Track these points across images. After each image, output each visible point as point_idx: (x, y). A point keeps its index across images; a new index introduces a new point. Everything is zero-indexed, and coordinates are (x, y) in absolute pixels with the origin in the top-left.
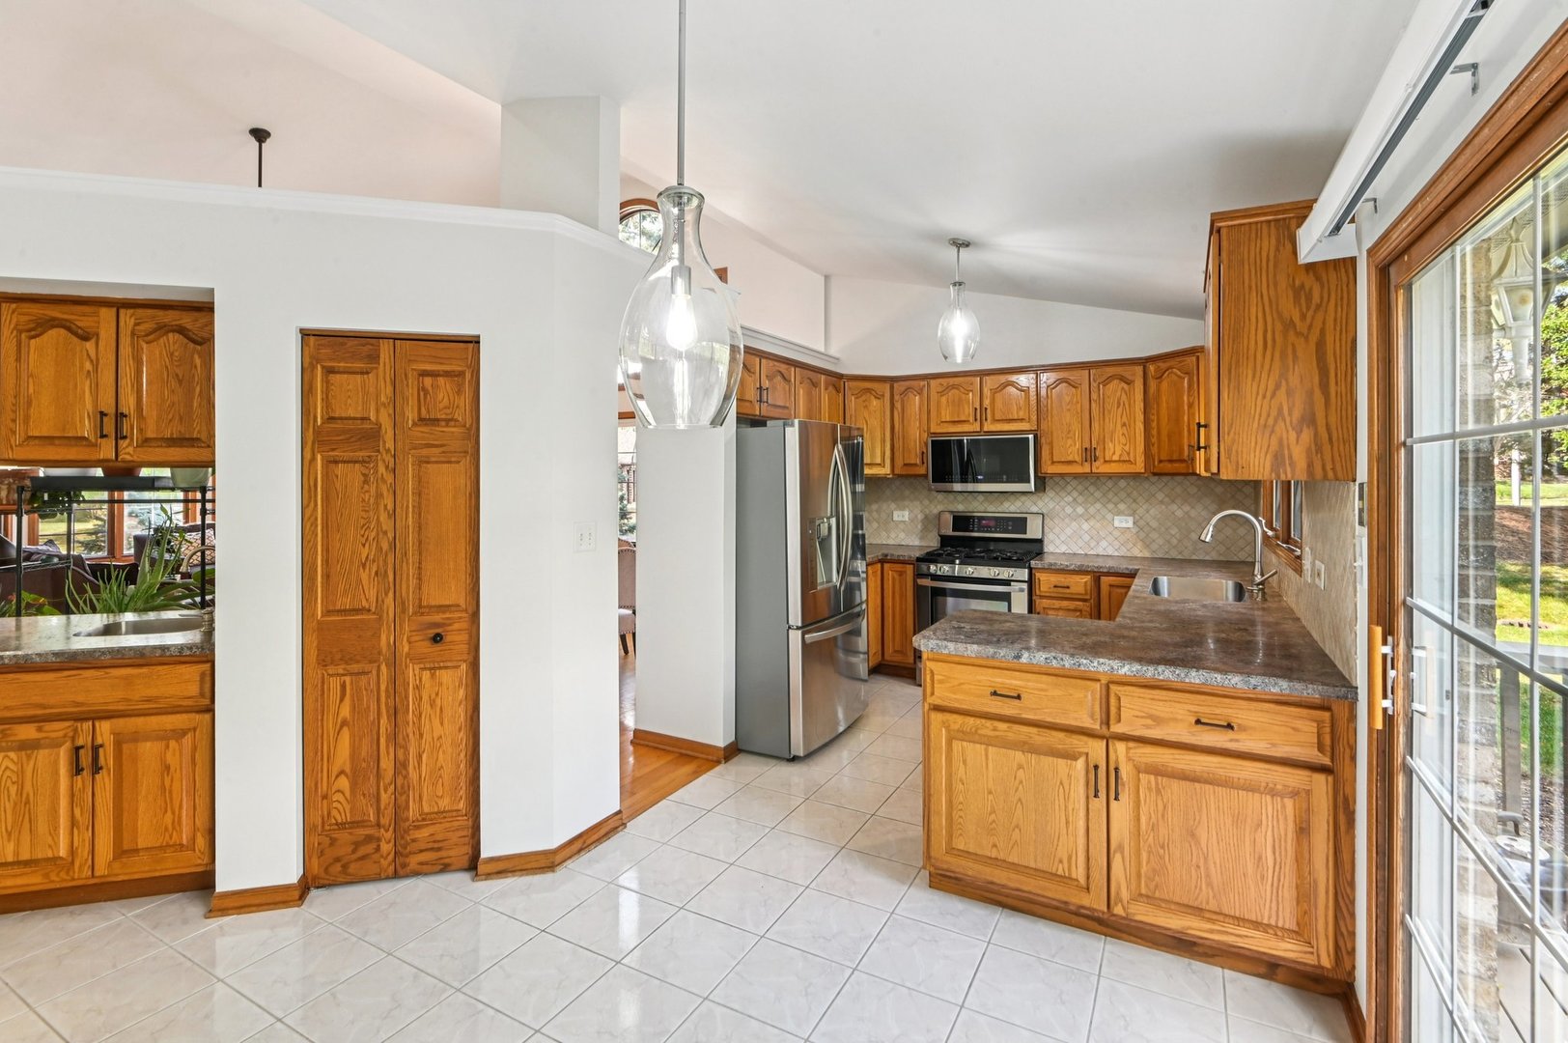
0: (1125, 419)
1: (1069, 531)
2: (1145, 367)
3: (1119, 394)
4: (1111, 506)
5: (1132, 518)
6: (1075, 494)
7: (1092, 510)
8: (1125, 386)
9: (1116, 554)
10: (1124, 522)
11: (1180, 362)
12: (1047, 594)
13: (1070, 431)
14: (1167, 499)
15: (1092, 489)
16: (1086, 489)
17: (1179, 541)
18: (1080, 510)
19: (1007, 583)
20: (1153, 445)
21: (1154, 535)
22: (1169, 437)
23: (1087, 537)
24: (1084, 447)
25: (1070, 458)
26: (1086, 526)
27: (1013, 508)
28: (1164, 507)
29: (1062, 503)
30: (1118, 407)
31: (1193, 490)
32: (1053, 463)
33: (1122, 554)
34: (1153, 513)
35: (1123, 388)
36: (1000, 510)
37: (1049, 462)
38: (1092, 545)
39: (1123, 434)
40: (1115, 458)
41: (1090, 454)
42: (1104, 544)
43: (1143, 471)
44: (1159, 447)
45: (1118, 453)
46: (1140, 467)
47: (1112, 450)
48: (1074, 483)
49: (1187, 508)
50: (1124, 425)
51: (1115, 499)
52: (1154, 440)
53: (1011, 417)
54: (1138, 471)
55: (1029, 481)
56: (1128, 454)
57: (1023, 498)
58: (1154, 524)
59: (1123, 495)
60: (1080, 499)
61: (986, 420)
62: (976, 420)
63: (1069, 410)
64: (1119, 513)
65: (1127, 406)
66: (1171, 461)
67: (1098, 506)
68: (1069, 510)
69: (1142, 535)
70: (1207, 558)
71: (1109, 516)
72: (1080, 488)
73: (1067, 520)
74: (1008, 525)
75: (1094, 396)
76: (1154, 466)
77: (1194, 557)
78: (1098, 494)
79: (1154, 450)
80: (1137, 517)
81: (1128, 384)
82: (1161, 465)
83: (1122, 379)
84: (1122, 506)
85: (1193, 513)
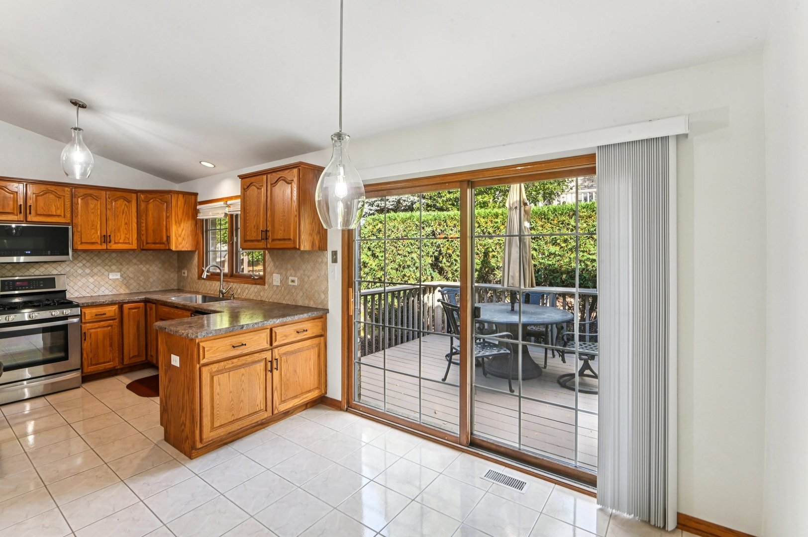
0: (126, 221)
1: (80, 284)
2: (137, 195)
3: (123, 207)
4: (107, 268)
5: (119, 273)
6: (84, 262)
7: (95, 270)
8: (127, 203)
9: (110, 293)
10: (115, 276)
11: (161, 196)
12: (90, 321)
13: (93, 225)
14: (138, 263)
15: (95, 258)
16: (92, 258)
17: (144, 283)
18: (88, 271)
19: (66, 318)
20: (143, 235)
21: (132, 281)
22: (154, 231)
23: (92, 286)
24: (103, 235)
25: (94, 241)
26: (91, 280)
27: (37, 273)
28: (136, 266)
29: (75, 268)
30: (123, 214)
31: (151, 257)
32: (82, 243)
33: (114, 293)
34: (131, 270)
35: (125, 204)
36: (26, 274)
37: (79, 243)
38: (95, 290)
39: (126, 229)
40: (121, 241)
41: (106, 239)
42: (103, 289)
43: (136, 248)
44: (147, 237)
45: (122, 238)
46: (134, 246)
47: (119, 237)
48: (84, 255)
49: (148, 266)
50: (126, 224)
51: (110, 264)
52: (144, 232)
53: (50, 213)
54: (133, 248)
55: (68, 254)
56: (129, 239)
57: (46, 266)
58: (131, 275)
59: (114, 261)
60: (88, 264)
61: (30, 213)
62: (20, 213)
63: (93, 213)
64: (112, 271)
65: (128, 215)
66: (154, 243)
67: (99, 268)
68: (80, 271)
69: (125, 282)
70: (157, 290)
71: (106, 273)
72: (88, 258)
73: (79, 278)
74: (39, 284)
75: (109, 207)
76: (143, 246)
77: (151, 290)
78: (99, 261)
79: (144, 238)
80: (122, 273)
81: (128, 202)
82: (148, 245)
83: (125, 199)
84: (114, 267)
85: (151, 269)
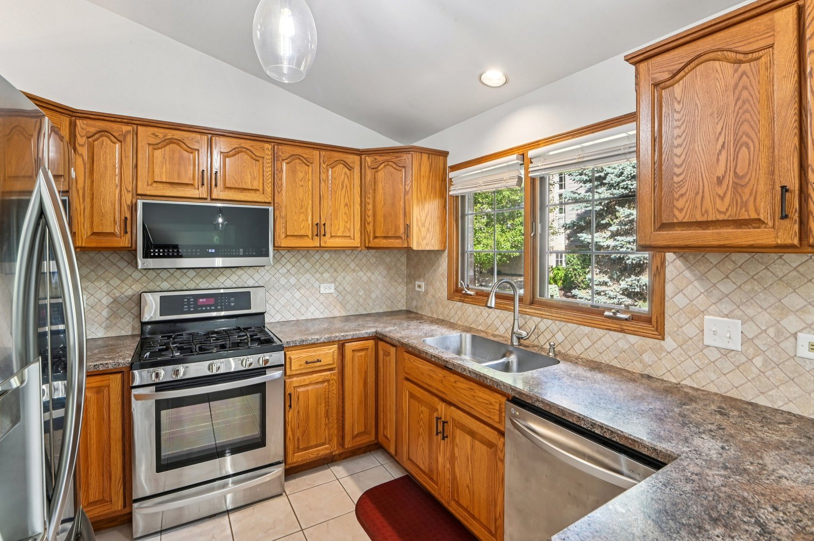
0: (347, 200)
1: (283, 301)
2: (361, 158)
3: (342, 177)
4: (318, 275)
5: (333, 284)
6: (289, 266)
7: (303, 280)
8: (348, 171)
9: (321, 316)
10: (328, 289)
11: (397, 157)
12: (297, 372)
13: (302, 206)
14: (357, 268)
15: (303, 261)
16: (299, 261)
17: (365, 300)
18: (293, 280)
19: (261, 371)
20: (369, 223)
21: (349, 297)
22: (385, 217)
23: (298, 305)
24: (315, 223)
25: (302, 233)
26: (298, 295)
27: (228, 283)
28: (355, 274)
29: (277, 275)
30: (342, 189)
31: (373, 260)
32: (287, 236)
33: (326, 316)
34: (348, 279)
35: (346, 173)
37: (283, 236)
38: (303, 311)
39: (346, 213)
40: (339, 234)
41: (319, 230)
42: (312, 309)
43: (359, 245)
44: (374, 226)
45: (341, 229)
46: (357, 243)
47: (337, 227)
48: (288, 255)
49: (369, 274)
50: (346, 205)
51: (321, 269)
52: (370, 219)
53: (245, 187)
54: (355, 245)
55: (267, 255)
56: (349, 230)
57: (240, 272)
58: (349, 288)
59: (327, 265)
60: (293, 271)
61: (216, 185)
62: (203, 184)
63: (302, 186)
64: (325, 281)
65: (349, 190)
66: (385, 237)
67: (308, 276)
68: (283, 281)
69: (341, 298)
70: (381, 311)
71: (316, 284)
72: (293, 260)
73: (281, 291)
74: (229, 302)
75: (323, 176)
76: (369, 242)
77: (373, 311)
78: (308, 266)
79: (370, 228)
80: (337, 284)
81: (350, 170)
82: (376, 240)
83: (346, 165)
84: (326, 275)
85: (373, 278)
